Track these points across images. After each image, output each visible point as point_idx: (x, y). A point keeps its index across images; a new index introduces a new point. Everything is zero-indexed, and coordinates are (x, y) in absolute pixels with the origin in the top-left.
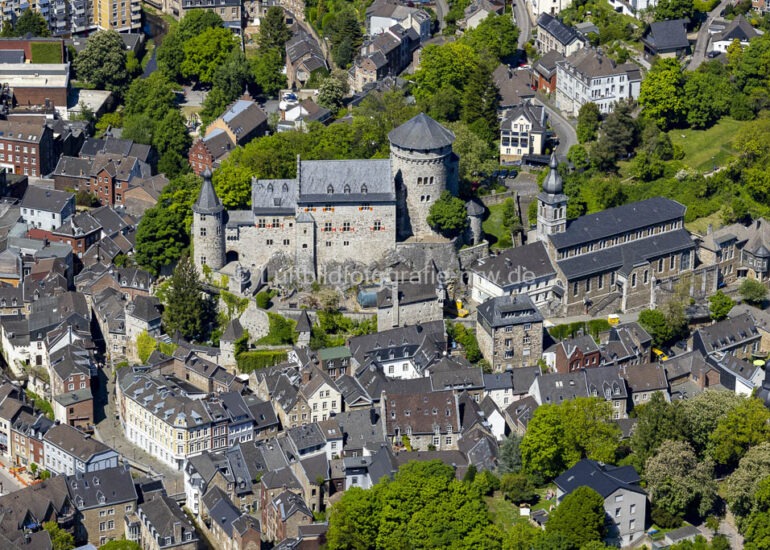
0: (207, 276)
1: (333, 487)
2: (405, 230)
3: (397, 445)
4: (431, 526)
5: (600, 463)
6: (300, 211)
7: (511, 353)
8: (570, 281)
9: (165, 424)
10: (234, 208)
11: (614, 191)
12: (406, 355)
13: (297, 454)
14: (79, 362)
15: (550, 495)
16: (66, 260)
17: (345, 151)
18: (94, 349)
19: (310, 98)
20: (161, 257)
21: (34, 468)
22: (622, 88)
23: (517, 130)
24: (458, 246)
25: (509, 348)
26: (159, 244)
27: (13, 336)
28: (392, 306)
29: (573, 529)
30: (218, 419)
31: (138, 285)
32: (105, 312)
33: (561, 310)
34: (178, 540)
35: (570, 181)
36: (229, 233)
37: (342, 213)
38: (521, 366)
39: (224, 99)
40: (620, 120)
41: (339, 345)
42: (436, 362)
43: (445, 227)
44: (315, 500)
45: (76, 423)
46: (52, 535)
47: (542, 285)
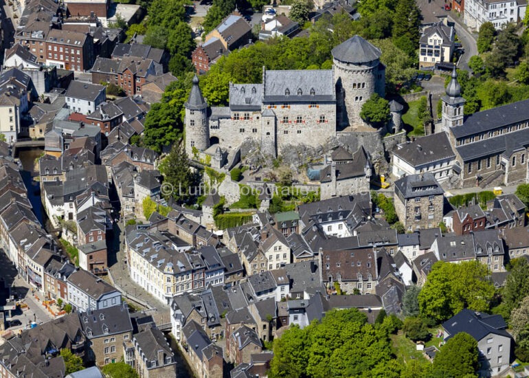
0: (195, 155)
1: (280, 322)
2: (343, 121)
3: (330, 288)
4: (347, 359)
5: (476, 313)
6: (265, 108)
7: (419, 218)
8: (466, 162)
9: (158, 271)
10: (216, 104)
11: (502, 93)
12: (341, 218)
13: (255, 295)
14: (97, 221)
15: (440, 334)
16: (95, 138)
17: (303, 58)
18: (111, 209)
19: (283, 14)
20: (163, 140)
21: (60, 302)
22: (512, 11)
23: (432, 44)
24: (382, 135)
25: (418, 214)
26: (161, 131)
27: (53, 198)
28: (331, 181)
29: (454, 365)
30: (197, 267)
31: (146, 160)
32: (120, 180)
33: (459, 184)
34: (161, 363)
35: (469, 85)
36: (211, 123)
37: (296, 109)
38: (426, 228)
39: (221, 14)
40: (508, 38)
41: (290, 210)
42: (362, 224)
43: (373, 120)
44: (266, 332)
45: (94, 266)
46: (66, 359)
47: (445, 164)
